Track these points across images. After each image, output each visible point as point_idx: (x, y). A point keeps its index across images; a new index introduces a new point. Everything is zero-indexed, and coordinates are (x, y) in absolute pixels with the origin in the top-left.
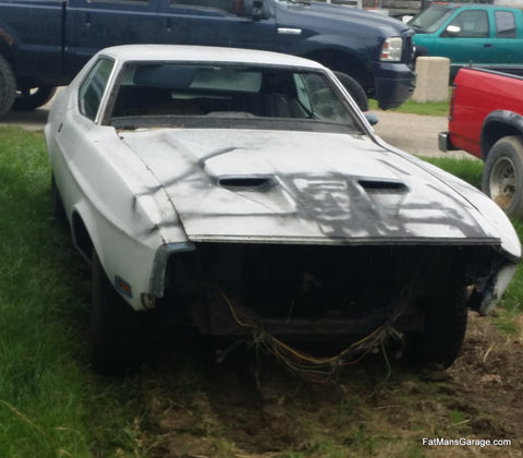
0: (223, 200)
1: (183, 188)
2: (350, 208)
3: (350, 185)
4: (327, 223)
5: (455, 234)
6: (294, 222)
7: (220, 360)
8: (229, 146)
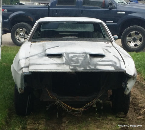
0: (45, 60)
2: (82, 62)
3: (86, 55)
4: (72, 66)
5: (112, 68)
6: (62, 66)
7: (47, 109)
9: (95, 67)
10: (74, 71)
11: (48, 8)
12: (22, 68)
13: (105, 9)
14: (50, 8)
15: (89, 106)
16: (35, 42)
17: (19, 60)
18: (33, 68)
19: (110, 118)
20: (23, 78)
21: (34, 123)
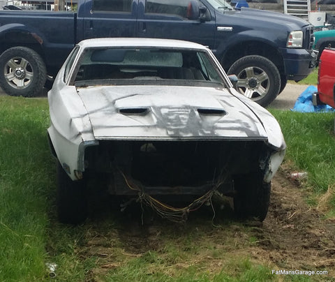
0: (118, 120)
1: (99, 114)
2: (187, 123)
3: (192, 111)
4: (171, 130)
6: (154, 130)
7: (122, 210)
8: (133, 94)
9: (213, 132)
10: (175, 139)
11: (73, 18)
12: (80, 134)
13: (191, 22)
14: (78, 18)
15: (199, 204)
16: (85, 86)
17: (71, 120)
18: (100, 134)
19: (235, 227)
20: (83, 151)
21: (99, 236)
